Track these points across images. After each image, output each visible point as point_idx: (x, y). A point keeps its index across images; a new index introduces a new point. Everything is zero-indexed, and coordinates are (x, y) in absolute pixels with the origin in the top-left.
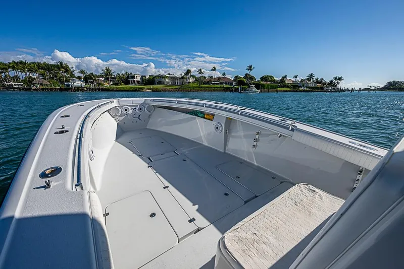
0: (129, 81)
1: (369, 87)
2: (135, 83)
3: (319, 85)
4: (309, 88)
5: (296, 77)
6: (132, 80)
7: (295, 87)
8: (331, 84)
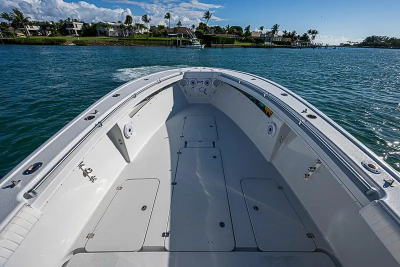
0: (68, 30)
1: (348, 43)
2: (75, 33)
3: (287, 40)
4: (275, 42)
5: (262, 28)
6: (69, 29)
7: (258, 42)
8: (305, 38)
